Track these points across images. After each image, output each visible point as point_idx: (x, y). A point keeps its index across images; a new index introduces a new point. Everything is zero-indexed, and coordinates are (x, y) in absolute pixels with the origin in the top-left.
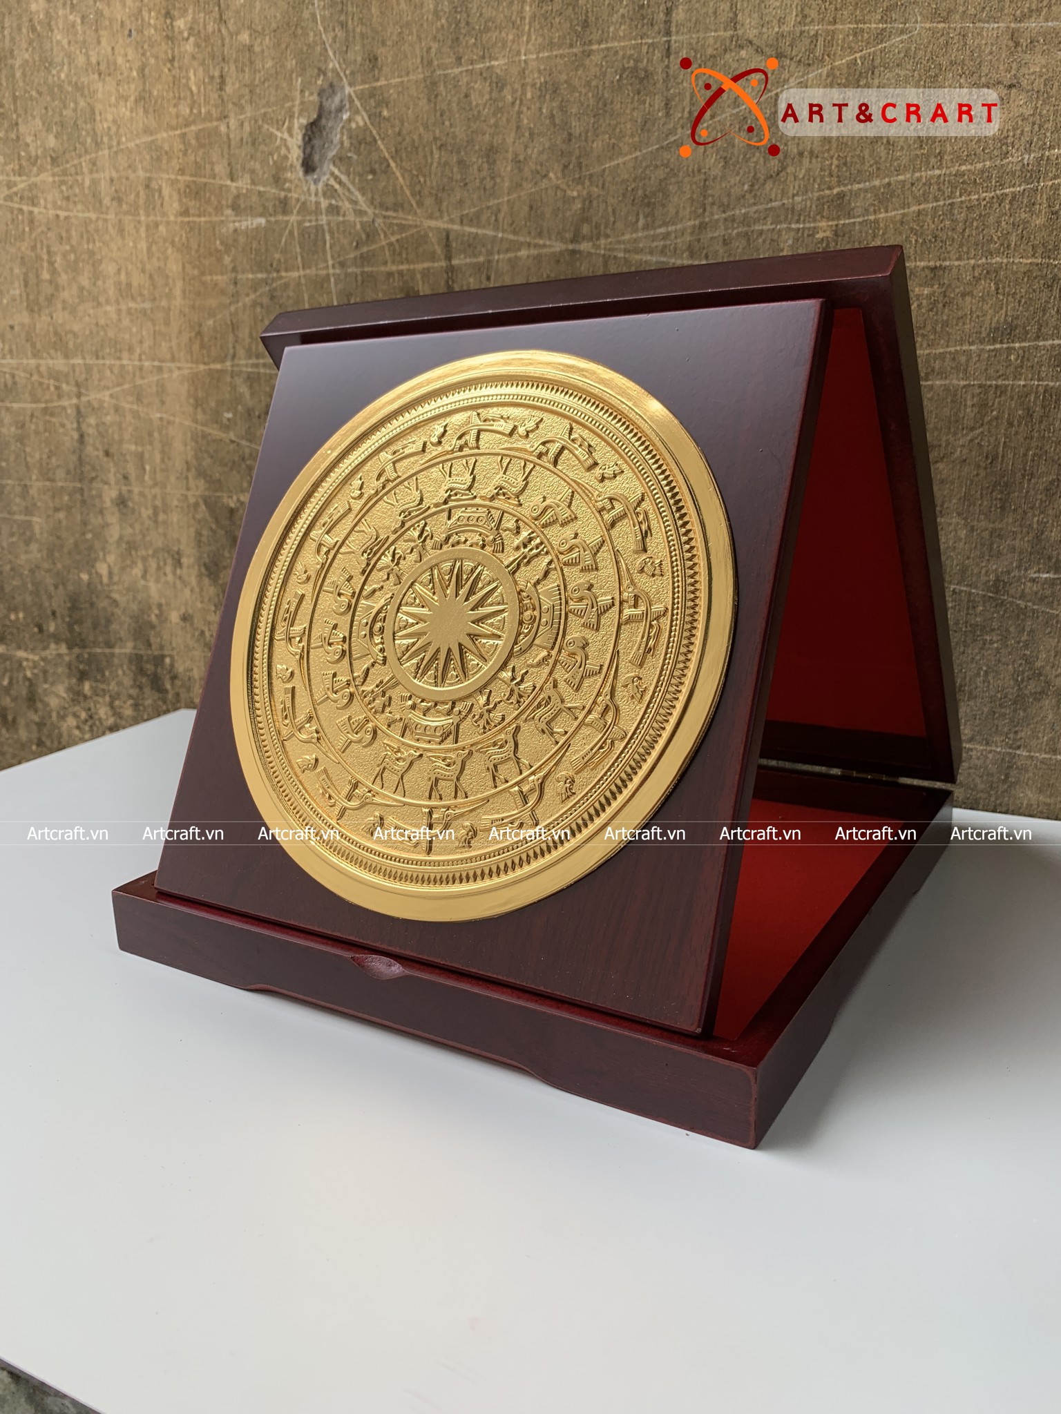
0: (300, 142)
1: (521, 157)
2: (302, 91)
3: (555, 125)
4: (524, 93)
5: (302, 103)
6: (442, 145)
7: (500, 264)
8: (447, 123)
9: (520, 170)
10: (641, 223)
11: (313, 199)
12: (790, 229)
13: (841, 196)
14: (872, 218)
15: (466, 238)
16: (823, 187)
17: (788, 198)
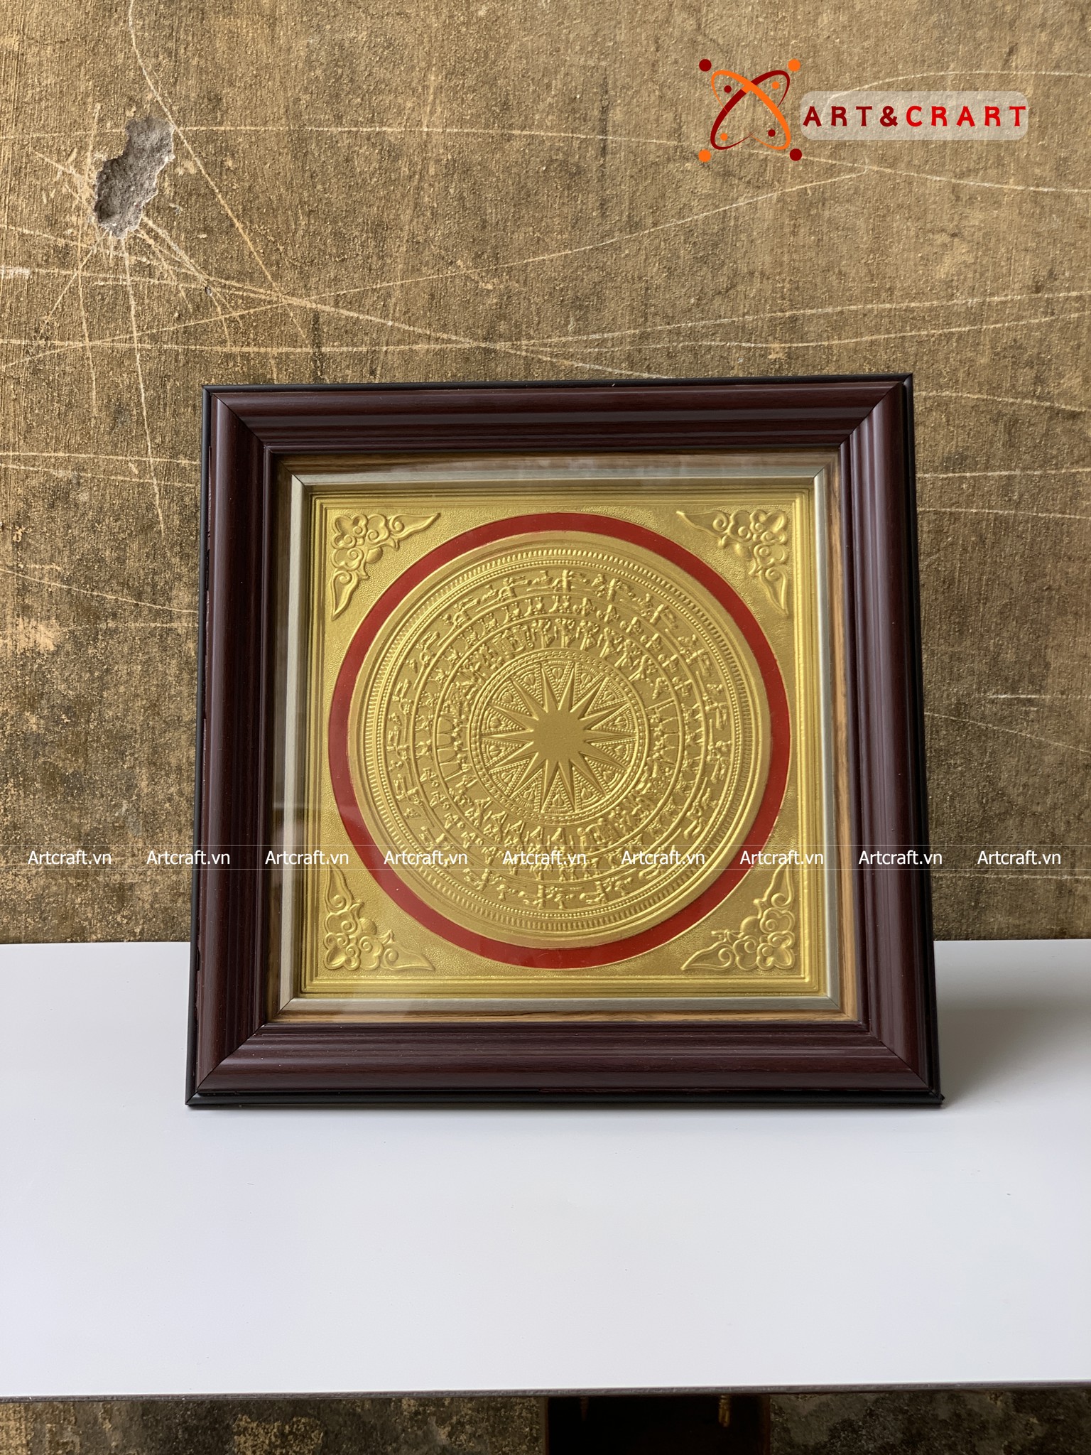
0: (94, 181)
1: (420, 239)
2: (101, 120)
3: (465, 209)
4: (425, 168)
5: (101, 134)
6: (311, 211)
7: (390, 357)
8: (319, 187)
9: (419, 253)
10: (570, 328)
11: (112, 253)
12: (740, 348)
13: (794, 319)
14: (826, 343)
15: (342, 323)
16: (775, 309)
17: (738, 316)
